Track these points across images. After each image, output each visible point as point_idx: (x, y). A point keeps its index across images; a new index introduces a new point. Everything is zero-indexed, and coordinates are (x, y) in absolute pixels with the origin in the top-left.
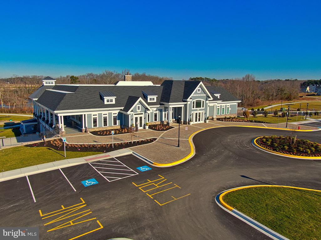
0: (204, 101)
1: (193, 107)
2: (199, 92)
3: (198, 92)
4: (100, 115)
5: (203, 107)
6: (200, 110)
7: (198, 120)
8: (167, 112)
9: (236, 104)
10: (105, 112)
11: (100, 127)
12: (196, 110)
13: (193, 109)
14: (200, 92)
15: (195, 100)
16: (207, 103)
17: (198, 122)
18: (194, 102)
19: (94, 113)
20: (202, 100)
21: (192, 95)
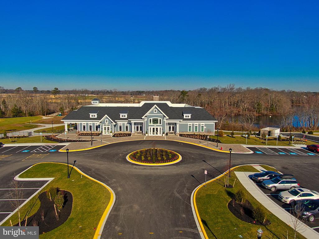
0: (161, 119)
3: (154, 112)
4: (87, 124)
5: (160, 123)
6: (157, 126)
7: (155, 133)
8: (136, 126)
9: (213, 123)
10: (90, 123)
11: (88, 131)
12: (154, 126)
13: (149, 124)
14: (157, 112)
15: (152, 119)
16: (165, 121)
17: (155, 135)
18: (150, 120)
19: (84, 123)
20: (159, 118)
21: (147, 115)
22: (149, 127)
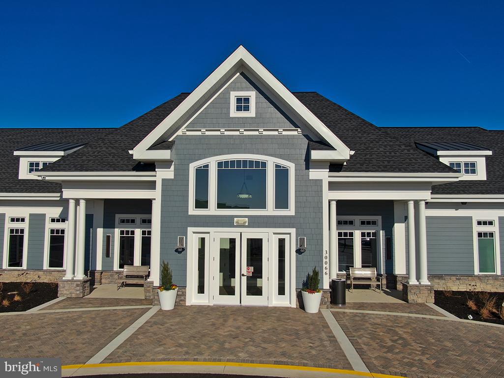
0: (291, 167)
2: (241, 115)
3: (234, 113)
5: (282, 201)
6: (255, 222)
7: (240, 282)
12: (227, 222)
15: (212, 163)
17: (241, 298)
20: (271, 162)
21: (179, 133)
22: (190, 230)
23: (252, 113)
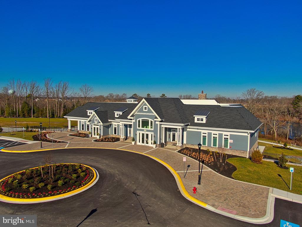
0: (153, 121)
1: (139, 127)
2: (145, 110)
5: (151, 127)
7: (145, 141)
11: (85, 131)
12: (143, 130)
15: (141, 119)
17: (145, 144)
20: (150, 120)
21: (135, 113)
22: (137, 131)
23: (147, 110)
